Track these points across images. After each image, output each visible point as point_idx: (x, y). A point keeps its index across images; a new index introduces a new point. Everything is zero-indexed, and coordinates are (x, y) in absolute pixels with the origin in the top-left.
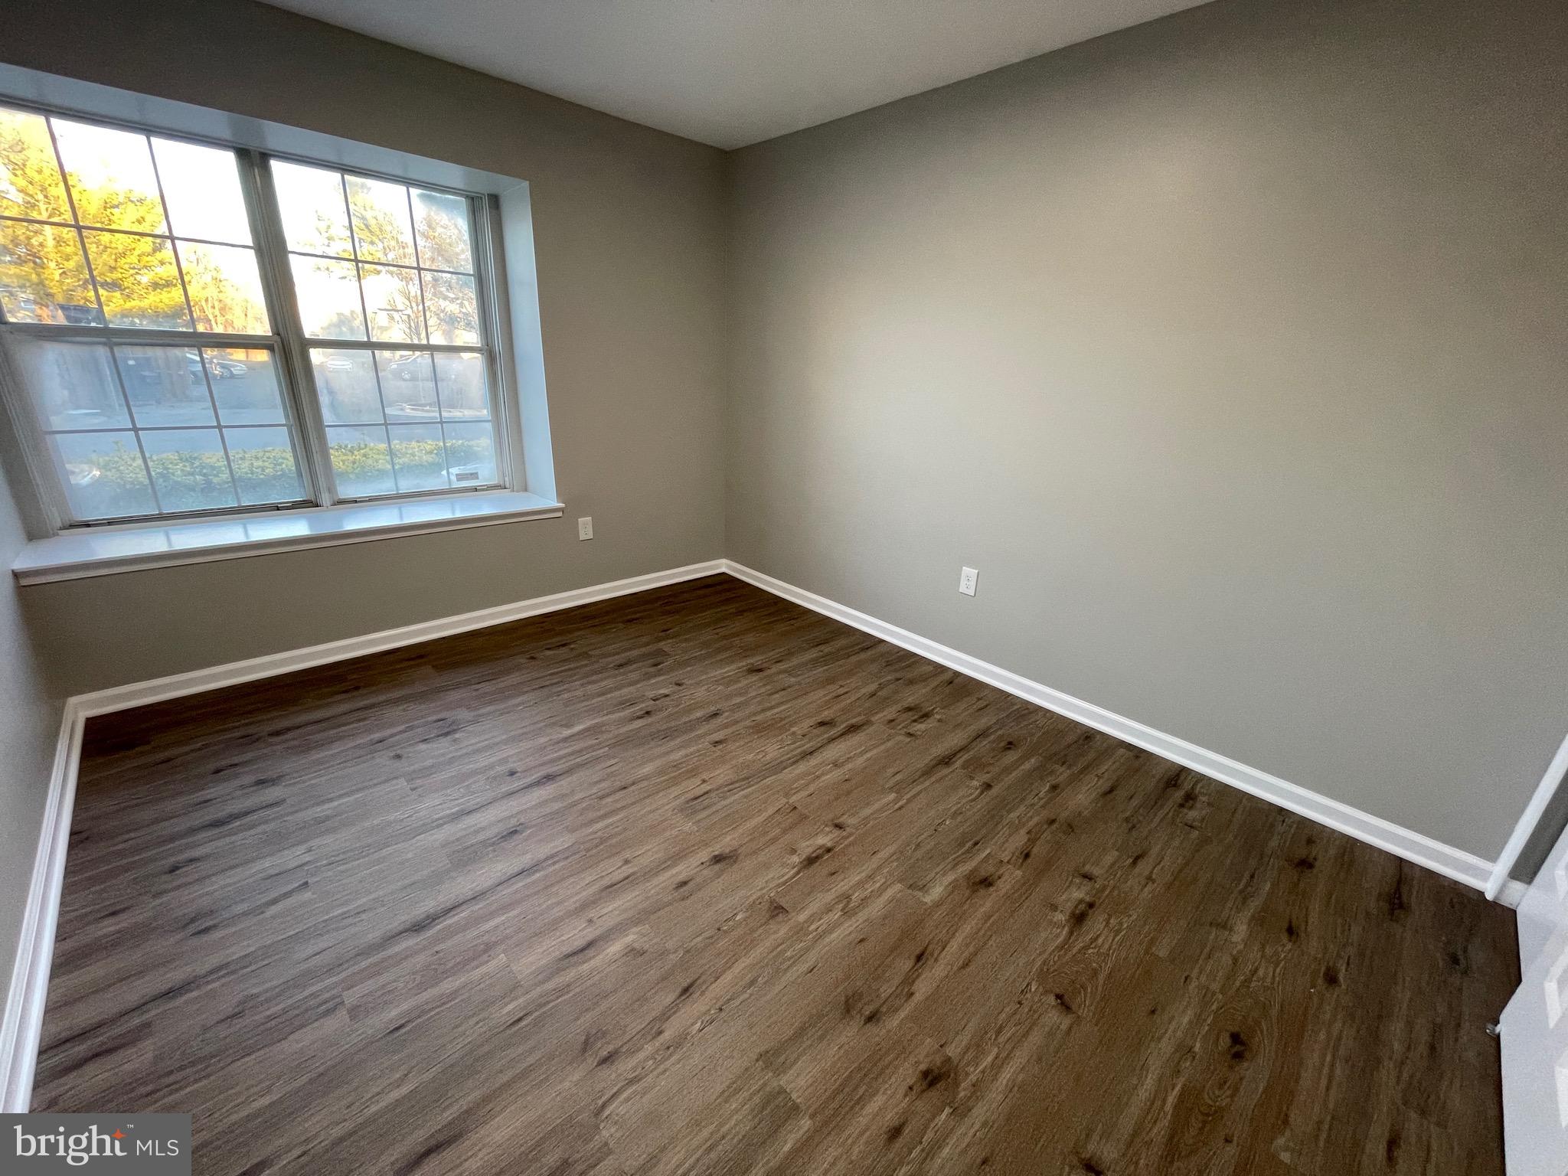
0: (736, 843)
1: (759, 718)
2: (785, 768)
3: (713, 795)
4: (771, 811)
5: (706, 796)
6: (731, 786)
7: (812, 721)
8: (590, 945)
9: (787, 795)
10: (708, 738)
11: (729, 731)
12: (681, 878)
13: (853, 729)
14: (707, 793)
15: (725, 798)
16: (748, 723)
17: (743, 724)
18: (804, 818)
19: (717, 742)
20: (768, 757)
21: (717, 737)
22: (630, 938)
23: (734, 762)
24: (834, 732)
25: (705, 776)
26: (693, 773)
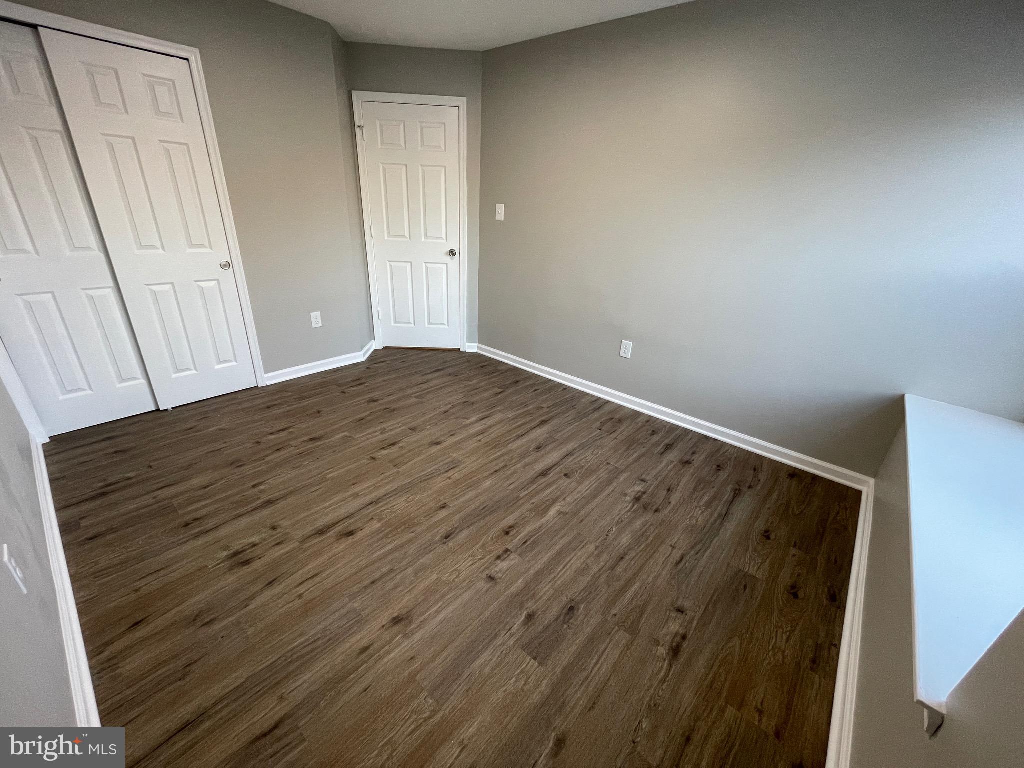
0: (430, 449)
1: (408, 536)
2: (395, 490)
3: (443, 471)
4: (410, 464)
5: (447, 470)
6: (431, 477)
7: (359, 535)
8: (483, 419)
9: (398, 473)
10: (451, 510)
11: (436, 519)
12: (453, 437)
13: (321, 532)
14: (447, 472)
15: (436, 469)
16: (419, 529)
17: (424, 528)
18: (391, 461)
19: (444, 507)
20: (406, 498)
21: (443, 514)
22: (468, 422)
23: (430, 492)
24: (338, 529)
25: (450, 482)
26: (457, 483)
